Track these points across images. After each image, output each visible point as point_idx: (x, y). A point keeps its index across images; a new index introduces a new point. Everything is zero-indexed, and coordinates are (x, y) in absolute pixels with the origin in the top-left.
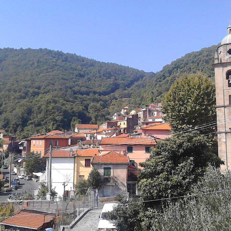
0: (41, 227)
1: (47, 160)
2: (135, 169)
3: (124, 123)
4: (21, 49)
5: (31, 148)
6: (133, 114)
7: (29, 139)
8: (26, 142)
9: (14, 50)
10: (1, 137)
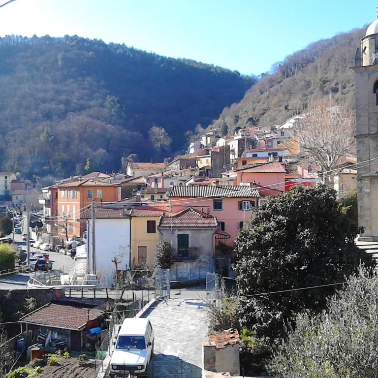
0: (85, 327)
1: (87, 222)
2: (227, 237)
3: (207, 160)
4: (33, 36)
5: (58, 202)
6: (221, 145)
7: (55, 186)
8: (50, 192)
9: (22, 39)
10: (8, 184)
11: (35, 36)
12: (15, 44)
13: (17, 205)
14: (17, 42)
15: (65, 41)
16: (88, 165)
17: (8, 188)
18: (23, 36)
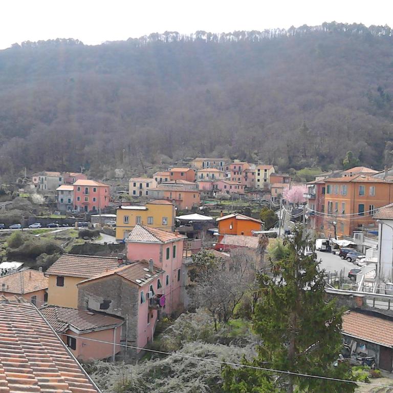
5: (325, 198)
8: (316, 186)
9: (280, 31)
10: (267, 177)
11: (292, 28)
12: (273, 37)
13: (275, 198)
14: (275, 34)
15: (322, 29)
16: (347, 158)
17: (267, 181)
18: (281, 29)
